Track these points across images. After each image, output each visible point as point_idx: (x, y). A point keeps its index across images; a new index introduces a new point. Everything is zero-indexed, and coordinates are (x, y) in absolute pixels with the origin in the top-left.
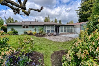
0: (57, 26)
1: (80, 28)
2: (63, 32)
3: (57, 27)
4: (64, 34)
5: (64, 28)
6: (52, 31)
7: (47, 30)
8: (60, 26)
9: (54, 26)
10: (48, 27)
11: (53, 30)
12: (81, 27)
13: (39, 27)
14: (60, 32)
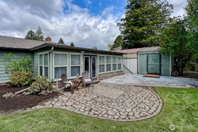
0: (91, 54)
1: (136, 60)
2: (104, 71)
3: (91, 56)
4: (106, 78)
5: (105, 60)
6: (75, 69)
7: (56, 69)
8: (99, 55)
9: (82, 54)
10: (60, 58)
11: (79, 67)
12: (137, 58)
13: (9, 55)
14: (98, 72)
